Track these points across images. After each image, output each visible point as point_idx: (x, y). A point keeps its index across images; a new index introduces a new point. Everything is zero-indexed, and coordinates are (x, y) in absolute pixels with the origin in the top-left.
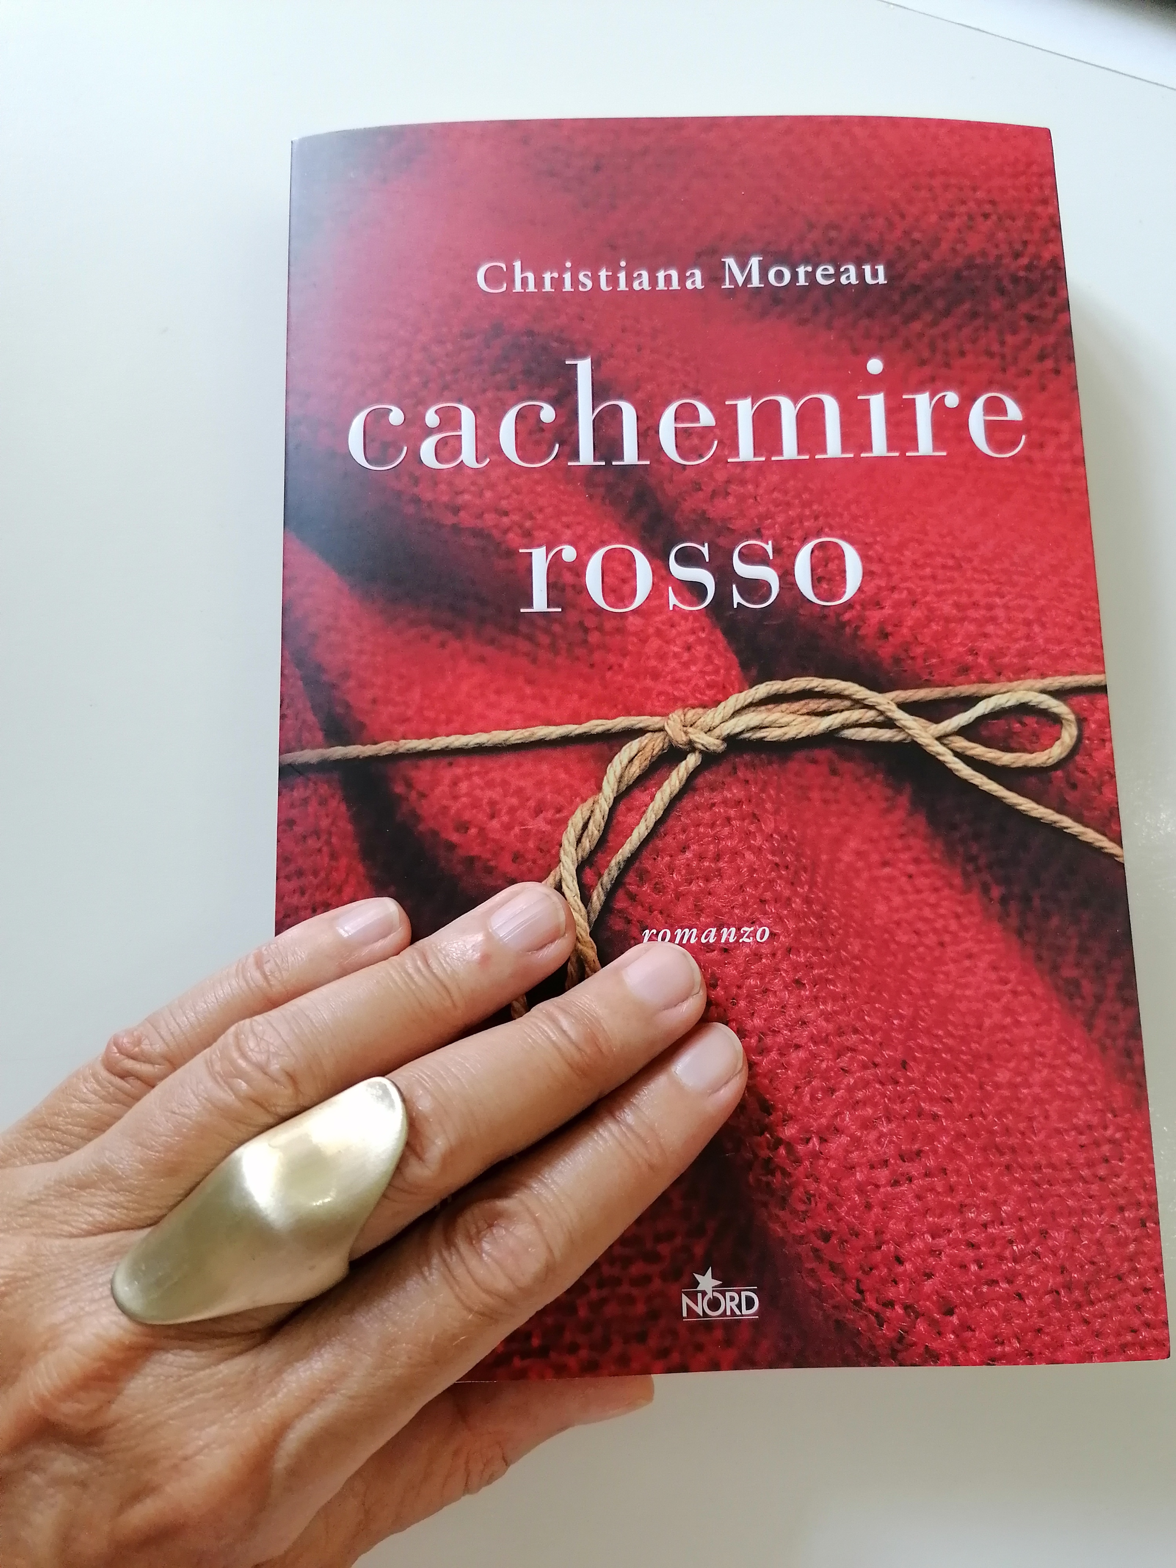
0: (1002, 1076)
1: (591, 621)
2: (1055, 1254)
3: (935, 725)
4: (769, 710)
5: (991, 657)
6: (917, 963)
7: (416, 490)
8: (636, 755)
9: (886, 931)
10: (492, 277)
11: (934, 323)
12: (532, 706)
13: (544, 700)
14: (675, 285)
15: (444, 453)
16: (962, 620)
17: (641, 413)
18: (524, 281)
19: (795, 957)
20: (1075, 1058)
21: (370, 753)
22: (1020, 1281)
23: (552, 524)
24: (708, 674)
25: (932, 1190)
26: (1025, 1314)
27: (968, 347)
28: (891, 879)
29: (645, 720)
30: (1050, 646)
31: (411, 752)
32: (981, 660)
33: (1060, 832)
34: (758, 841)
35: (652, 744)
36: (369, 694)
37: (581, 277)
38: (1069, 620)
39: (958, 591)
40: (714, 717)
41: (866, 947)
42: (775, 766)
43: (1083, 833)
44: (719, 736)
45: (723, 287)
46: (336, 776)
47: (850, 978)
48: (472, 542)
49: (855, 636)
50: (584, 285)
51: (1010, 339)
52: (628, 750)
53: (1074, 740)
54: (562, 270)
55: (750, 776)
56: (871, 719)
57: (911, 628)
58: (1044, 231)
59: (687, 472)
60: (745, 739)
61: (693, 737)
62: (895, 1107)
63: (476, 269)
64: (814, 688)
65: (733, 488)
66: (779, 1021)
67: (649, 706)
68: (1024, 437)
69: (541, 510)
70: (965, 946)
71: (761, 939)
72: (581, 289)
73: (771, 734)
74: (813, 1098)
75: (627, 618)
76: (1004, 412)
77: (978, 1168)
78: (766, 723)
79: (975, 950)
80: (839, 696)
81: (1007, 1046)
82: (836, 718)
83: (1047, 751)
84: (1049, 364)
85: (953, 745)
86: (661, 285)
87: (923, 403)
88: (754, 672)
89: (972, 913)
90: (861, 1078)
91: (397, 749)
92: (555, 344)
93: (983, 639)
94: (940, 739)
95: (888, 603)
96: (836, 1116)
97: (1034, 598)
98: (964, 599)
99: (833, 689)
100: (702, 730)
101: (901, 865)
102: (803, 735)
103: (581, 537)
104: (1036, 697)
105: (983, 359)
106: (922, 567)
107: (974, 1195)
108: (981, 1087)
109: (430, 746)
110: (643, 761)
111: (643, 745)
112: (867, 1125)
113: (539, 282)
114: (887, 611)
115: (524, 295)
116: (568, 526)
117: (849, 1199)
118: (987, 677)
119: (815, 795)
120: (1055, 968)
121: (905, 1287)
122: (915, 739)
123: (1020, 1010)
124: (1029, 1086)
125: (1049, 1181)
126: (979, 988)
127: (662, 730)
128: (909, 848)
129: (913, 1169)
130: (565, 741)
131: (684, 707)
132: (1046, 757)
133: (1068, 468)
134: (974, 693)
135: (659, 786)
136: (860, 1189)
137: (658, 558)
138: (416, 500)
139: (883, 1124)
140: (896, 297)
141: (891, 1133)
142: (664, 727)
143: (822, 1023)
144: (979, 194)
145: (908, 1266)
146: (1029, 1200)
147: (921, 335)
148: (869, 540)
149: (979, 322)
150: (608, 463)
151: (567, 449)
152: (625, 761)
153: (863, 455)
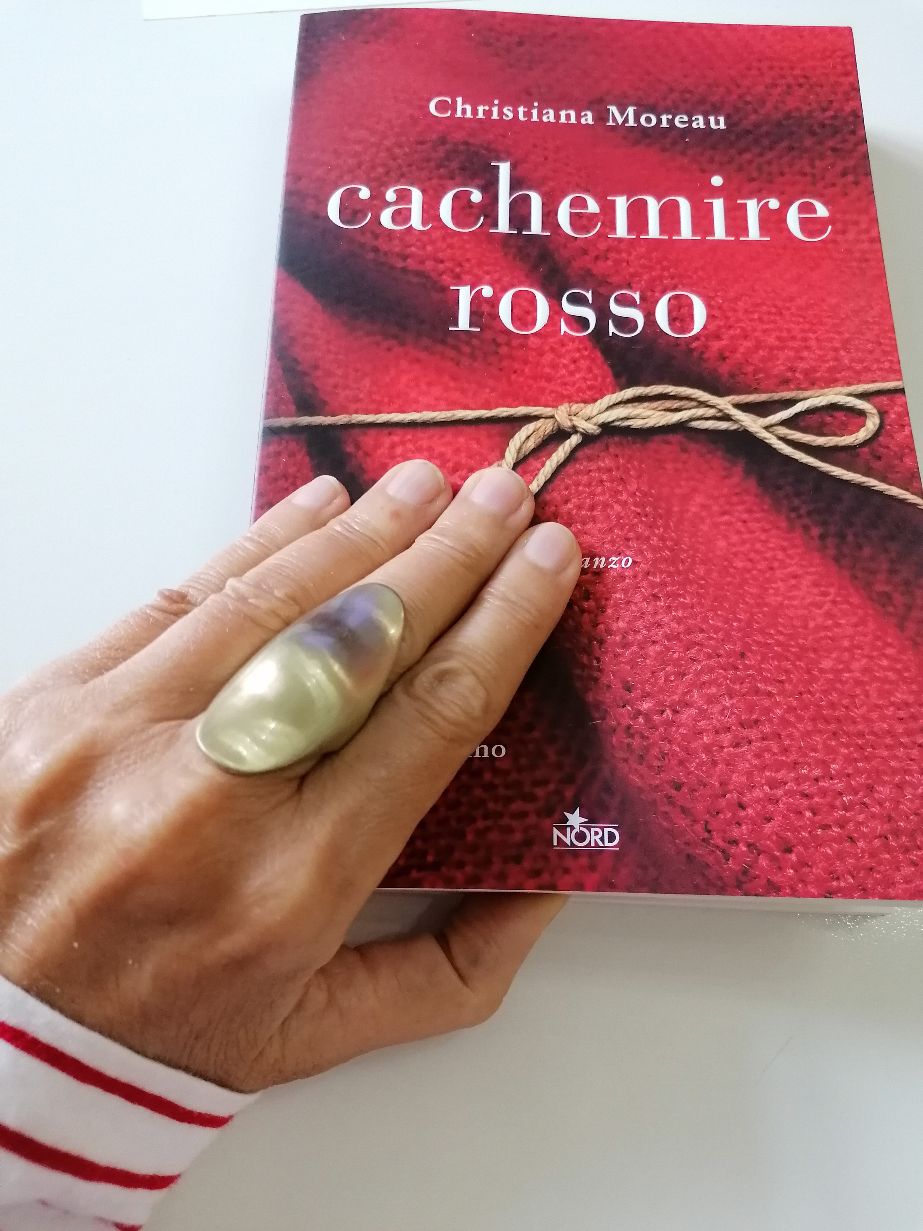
0: (827, 664)
1: (501, 339)
2: (881, 804)
3: (762, 419)
4: (634, 407)
5: (806, 373)
6: (751, 582)
7: (376, 243)
8: (532, 434)
9: (727, 560)
10: (441, 106)
11: (761, 155)
12: (456, 395)
13: (463, 391)
14: (573, 120)
15: (398, 219)
16: (782, 349)
17: (545, 200)
18: (464, 111)
19: (652, 578)
20: (889, 651)
21: (330, 423)
22: (851, 826)
23: (476, 270)
24: (590, 380)
25: (769, 750)
26: (857, 854)
27: (786, 170)
28: (729, 524)
29: (539, 410)
30: (853, 364)
31: (361, 423)
32: (798, 375)
33: (868, 490)
34: (624, 497)
35: (545, 427)
36: (331, 381)
37: (505, 110)
38: (869, 346)
39: (780, 329)
40: (592, 410)
41: (709, 572)
42: (638, 445)
43: (888, 490)
44: (596, 423)
45: (607, 124)
46: (303, 437)
47: (697, 593)
48: (415, 280)
49: (700, 358)
50: (507, 116)
51: (818, 163)
52: (526, 430)
53: (877, 427)
54: (492, 105)
55: (618, 452)
56: (713, 415)
57: (743, 354)
58: (846, 94)
59: (578, 242)
60: (615, 427)
61: (576, 423)
62: (735, 687)
63: (429, 100)
64: (669, 393)
65: (612, 255)
66: (639, 624)
67: (543, 400)
68: (830, 227)
69: (468, 260)
70: (789, 570)
71: (626, 565)
72: (504, 118)
73: (636, 424)
74: (667, 679)
75: (529, 337)
76: (814, 211)
77: (807, 734)
78: (632, 415)
79: (800, 572)
80: (688, 398)
81: (829, 641)
82: (685, 414)
83: (854, 435)
84: (850, 178)
85: (776, 432)
86: (563, 120)
87: (752, 207)
88: (623, 380)
89: (795, 546)
90: (708, 666)
91: (351, 421)
92: (484, 152)
93: (799, 361)
94: (767, 428)
95: (725, 337)
96: (685, 694)
97: (840, 333)
98: (785, 334)
99: (683, 394)
100: (583, 418)
101: (737, 514)
102: (661, 424)
103: (498, 281)
104: (844, 399)
105: (798, 178)
106: (752, 313)
107: (805, 755)
108: (808, 671)
109: (376, 420)
110: (537, 438)
111: (538, 427)
112: (711, 700)
113: (475, 112)
114: (724, 342)
115: (463, 119)
116: (488, 273)
117: (698, 758)
118: (803, 386)
119: (669, 466)
120: (869, 585)
121: (748, 829)
122: (747, 429)
123: (839, 614)
124: (851, 671)
125: (872, 746)
126: (804, 598)
127: (552, 417)
128: (743, 502)
129: (753, 734)
130: (478, 421)
131: (569, 402)
132: (854, 439)
133: (866, 246)
134: (794, 397)
135: (549, 456)
136: (707, 749)
137: (554, 299)
138: (376, 250)
139: (725, 700)
140: (733, 137)
141: (732, 706)
142: (554, 415)
143: (674, 625)
144: (797, 72)
145: (750, 811)
146: (856, 760)
147: (750, 162)
148: (712, 294)
149: (796, 153)
150: (520, 232)
151: (489, 220)
152: (524, 438)
153: (707, 238)
